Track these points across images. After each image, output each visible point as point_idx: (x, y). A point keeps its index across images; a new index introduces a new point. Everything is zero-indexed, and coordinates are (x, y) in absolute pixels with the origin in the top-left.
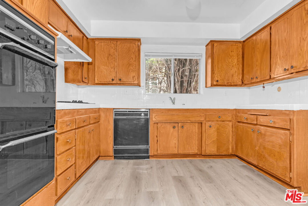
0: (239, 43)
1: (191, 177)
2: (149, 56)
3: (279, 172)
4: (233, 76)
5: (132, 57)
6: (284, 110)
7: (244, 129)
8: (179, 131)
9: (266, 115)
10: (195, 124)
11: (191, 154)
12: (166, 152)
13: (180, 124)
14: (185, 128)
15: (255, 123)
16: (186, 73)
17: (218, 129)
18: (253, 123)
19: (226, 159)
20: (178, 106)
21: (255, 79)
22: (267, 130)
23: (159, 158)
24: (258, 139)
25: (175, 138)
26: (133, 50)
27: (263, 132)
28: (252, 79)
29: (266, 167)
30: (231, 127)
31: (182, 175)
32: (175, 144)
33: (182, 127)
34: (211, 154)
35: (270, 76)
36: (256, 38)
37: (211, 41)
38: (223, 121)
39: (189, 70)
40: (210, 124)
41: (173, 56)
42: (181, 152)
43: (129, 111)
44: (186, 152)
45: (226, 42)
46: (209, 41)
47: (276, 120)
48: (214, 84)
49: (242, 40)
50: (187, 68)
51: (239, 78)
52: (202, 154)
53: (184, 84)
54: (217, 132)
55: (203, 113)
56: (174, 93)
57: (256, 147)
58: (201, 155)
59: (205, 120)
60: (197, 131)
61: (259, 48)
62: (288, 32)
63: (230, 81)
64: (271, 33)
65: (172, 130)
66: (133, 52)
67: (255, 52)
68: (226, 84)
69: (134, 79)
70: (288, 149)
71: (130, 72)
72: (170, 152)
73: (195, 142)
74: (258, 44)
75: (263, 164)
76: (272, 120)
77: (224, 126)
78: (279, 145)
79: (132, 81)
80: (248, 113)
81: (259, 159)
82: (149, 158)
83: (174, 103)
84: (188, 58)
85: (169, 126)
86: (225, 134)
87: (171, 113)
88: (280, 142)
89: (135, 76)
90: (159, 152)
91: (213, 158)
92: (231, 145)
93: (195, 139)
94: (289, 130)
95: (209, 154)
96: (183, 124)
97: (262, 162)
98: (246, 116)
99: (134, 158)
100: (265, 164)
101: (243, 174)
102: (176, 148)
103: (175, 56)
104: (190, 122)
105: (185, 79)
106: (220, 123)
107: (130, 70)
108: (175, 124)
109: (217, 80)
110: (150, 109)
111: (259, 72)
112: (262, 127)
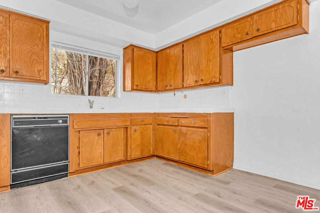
0: (153, 52)
1: (132, 185)
2: (58, 46)
3: (199, 162)
4: (149, 82)
5: (37, 44)
6: (202, 113)
7: (165, 130)
8: (105, 138)
9: (187, 118)
10: (120, 129)
11: (116, 161)
12: (91, 165)
13: (105, 131)
14: (111, 134)
15: (177, 124)
16: (96, 74)
17: (141, 133)
18: (174, 124)
19: (147, 160)
20: (96, 110)
21: (168, 86)
22: (188, 129)
23: (81, 173)
24: (179, 138)
25: (101, 147)
26: (39, 34)
27: (184, 131)
28: (166, 86)
29: (188, 161)
30: (152, 129)
31: (121, 185)
32: (101, 153)
33: (108, 133)
34: (135, 158)
35: (183, 85)
36: (169, 52)
37: (131, 45)
38: (145, 125)
39: (99, 71)
40: (135, 128)
41: (89, 53)
42: (107, 161)
43: (38, 118)
44: (113, 161)
45: (144, 50)
46: (129, 44)
47: (196, 121)
48: (134, 88)
49: (156, 51)
50: (97, 68)
51: (154, 85)
52: (128, 160)
53: (94, 86)
54: (141, 136)
55: (129, 117)
56: (88, 95)
57: (177, 145)
58: (126, 161)
59: (130, 124)
60: (122, 137)
61: (172, 61)
62: (197, 52)
63: (147, 87)
64: (183, 51)
65: (97, 137)
66: (38, 36)
67: (168, 63)
68: (144, 89)
69: (41, 74)
70: (207, 143)
71: (33, 64)
72: (95, 163)
73: (121, 148)
74: (172, 57)
75: (184, 158)
76: (193, 121)
77: (147, 129)
78: (199, 141)
79: (38, 76)
80: (169, 116)
81: (180, 154)
82: (67, 176)
83: (91, 107)
84: (99, 57)
85: (93, 133)
86: (147, 136)
87: (96, 118)
88: (200, 138)
89: (41, 70)
90: (81, 166)
91: (137, 161)
92: (152, 146)
93: (120, 145)
94: (206, 128)
95: (134, 159)
96: (109, 130)
97: (184, 157)
98: (167, 119)
99: (44, 181)
100: (186, 158)
101: (170, 170)
102: (101, 157)
103: (91, 53)
104: (116, 127)
105: (94, 80)
106: (143, 126)
107: (33, 60)
108: (99, 131)
109: (136, 85)
110: (69, 114)
111: (172, 81)
112: (184, 128)
